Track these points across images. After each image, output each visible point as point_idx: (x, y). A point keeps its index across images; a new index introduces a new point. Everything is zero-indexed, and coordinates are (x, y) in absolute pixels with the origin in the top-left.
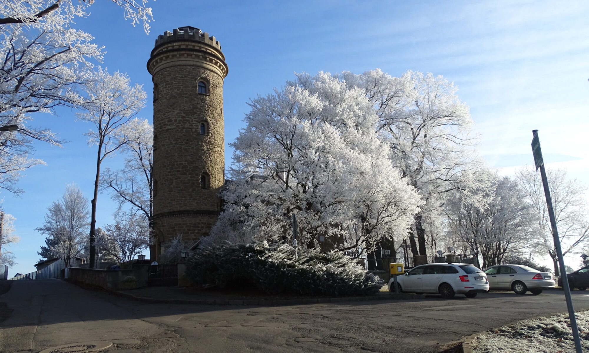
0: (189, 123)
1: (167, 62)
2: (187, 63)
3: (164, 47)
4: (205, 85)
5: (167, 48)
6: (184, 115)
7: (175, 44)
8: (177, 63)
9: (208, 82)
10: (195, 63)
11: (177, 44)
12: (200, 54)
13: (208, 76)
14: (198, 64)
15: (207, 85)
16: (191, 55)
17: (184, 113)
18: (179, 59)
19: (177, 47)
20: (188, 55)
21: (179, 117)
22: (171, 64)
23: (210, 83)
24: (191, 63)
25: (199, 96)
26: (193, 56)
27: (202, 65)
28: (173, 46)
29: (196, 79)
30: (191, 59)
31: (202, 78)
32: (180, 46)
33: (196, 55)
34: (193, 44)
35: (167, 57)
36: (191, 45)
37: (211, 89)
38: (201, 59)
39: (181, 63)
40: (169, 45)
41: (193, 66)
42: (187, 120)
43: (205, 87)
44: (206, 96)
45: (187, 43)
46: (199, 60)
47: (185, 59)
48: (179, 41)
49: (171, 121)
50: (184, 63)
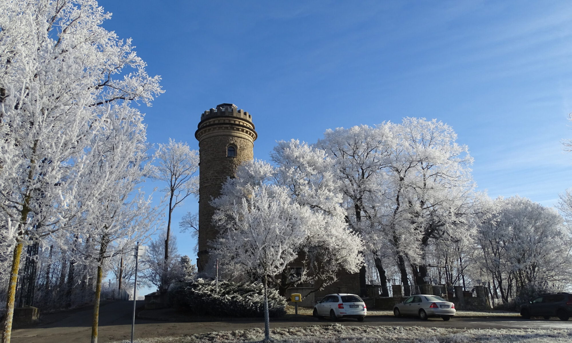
0: (220, 180)
1: (205, 134)
2: (219, 133)
3: (204, 123)
4: (233, 150)
5: (206, 123)
6: (217, 175)
7: (210, 120)
8: (212, 135)
9: (236, 146)
10: (225, 133)
11: (212, 120)
12: (228, 126)
13: (236, 142)
14: (228, 133)
15: (235, 149)
16: (222, 127)
17: (217, 173)
18: (214, 132)
19: (212, 123)
20: (219, 128)
21: (213, 177)
22: (208, 136)
23: (237, 147)
24: (222, 133)
25: (228, 159)
26: (223, 128)
27: (230, 134)
28: (210, 122)
29: (226, 146)
30: (222, 131)
31: (231, 144)
32: (214, 121)
33: (225, 127)
34: (224, 118)
35: (205, 131)
36: (222, 120)
37: (238, 152)
38: (229, 130)
39: (214, 134)
40: (207, 121)
41: (224, 135)
42: (218, 179)
43: (234, 151)
44: (234, 157)
45: (219, 119)
46: (228, 131)
47: (217, 131)
48: (213, 118)
49: (208, 179)
50: (217, 134)
